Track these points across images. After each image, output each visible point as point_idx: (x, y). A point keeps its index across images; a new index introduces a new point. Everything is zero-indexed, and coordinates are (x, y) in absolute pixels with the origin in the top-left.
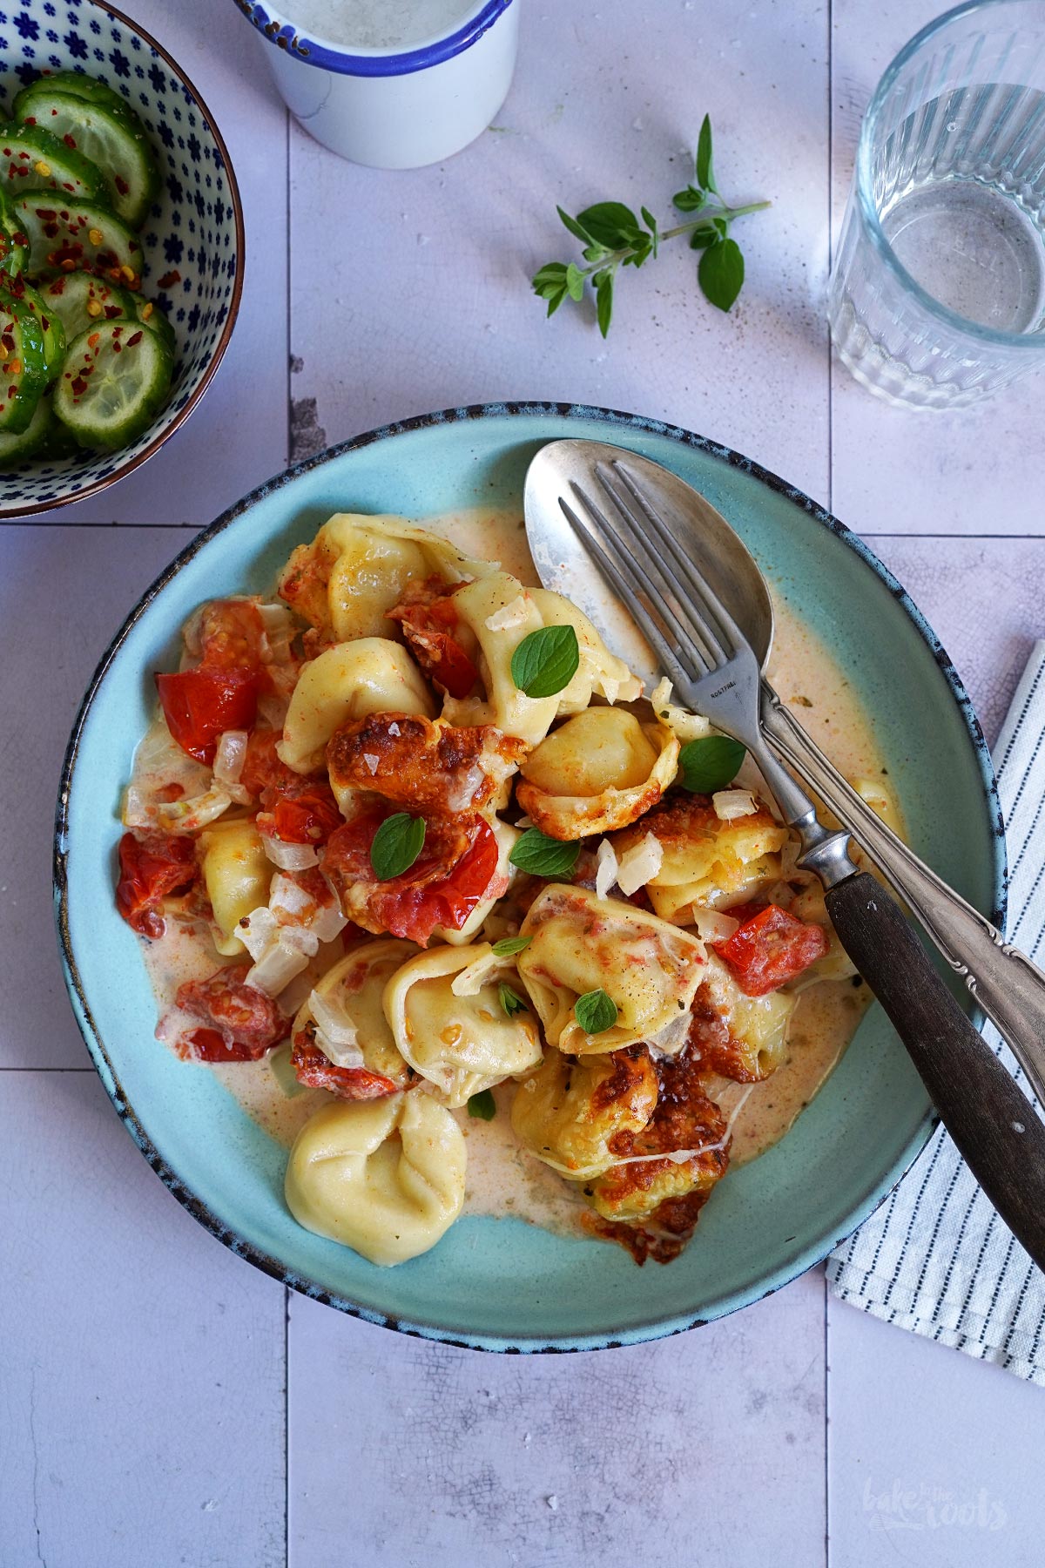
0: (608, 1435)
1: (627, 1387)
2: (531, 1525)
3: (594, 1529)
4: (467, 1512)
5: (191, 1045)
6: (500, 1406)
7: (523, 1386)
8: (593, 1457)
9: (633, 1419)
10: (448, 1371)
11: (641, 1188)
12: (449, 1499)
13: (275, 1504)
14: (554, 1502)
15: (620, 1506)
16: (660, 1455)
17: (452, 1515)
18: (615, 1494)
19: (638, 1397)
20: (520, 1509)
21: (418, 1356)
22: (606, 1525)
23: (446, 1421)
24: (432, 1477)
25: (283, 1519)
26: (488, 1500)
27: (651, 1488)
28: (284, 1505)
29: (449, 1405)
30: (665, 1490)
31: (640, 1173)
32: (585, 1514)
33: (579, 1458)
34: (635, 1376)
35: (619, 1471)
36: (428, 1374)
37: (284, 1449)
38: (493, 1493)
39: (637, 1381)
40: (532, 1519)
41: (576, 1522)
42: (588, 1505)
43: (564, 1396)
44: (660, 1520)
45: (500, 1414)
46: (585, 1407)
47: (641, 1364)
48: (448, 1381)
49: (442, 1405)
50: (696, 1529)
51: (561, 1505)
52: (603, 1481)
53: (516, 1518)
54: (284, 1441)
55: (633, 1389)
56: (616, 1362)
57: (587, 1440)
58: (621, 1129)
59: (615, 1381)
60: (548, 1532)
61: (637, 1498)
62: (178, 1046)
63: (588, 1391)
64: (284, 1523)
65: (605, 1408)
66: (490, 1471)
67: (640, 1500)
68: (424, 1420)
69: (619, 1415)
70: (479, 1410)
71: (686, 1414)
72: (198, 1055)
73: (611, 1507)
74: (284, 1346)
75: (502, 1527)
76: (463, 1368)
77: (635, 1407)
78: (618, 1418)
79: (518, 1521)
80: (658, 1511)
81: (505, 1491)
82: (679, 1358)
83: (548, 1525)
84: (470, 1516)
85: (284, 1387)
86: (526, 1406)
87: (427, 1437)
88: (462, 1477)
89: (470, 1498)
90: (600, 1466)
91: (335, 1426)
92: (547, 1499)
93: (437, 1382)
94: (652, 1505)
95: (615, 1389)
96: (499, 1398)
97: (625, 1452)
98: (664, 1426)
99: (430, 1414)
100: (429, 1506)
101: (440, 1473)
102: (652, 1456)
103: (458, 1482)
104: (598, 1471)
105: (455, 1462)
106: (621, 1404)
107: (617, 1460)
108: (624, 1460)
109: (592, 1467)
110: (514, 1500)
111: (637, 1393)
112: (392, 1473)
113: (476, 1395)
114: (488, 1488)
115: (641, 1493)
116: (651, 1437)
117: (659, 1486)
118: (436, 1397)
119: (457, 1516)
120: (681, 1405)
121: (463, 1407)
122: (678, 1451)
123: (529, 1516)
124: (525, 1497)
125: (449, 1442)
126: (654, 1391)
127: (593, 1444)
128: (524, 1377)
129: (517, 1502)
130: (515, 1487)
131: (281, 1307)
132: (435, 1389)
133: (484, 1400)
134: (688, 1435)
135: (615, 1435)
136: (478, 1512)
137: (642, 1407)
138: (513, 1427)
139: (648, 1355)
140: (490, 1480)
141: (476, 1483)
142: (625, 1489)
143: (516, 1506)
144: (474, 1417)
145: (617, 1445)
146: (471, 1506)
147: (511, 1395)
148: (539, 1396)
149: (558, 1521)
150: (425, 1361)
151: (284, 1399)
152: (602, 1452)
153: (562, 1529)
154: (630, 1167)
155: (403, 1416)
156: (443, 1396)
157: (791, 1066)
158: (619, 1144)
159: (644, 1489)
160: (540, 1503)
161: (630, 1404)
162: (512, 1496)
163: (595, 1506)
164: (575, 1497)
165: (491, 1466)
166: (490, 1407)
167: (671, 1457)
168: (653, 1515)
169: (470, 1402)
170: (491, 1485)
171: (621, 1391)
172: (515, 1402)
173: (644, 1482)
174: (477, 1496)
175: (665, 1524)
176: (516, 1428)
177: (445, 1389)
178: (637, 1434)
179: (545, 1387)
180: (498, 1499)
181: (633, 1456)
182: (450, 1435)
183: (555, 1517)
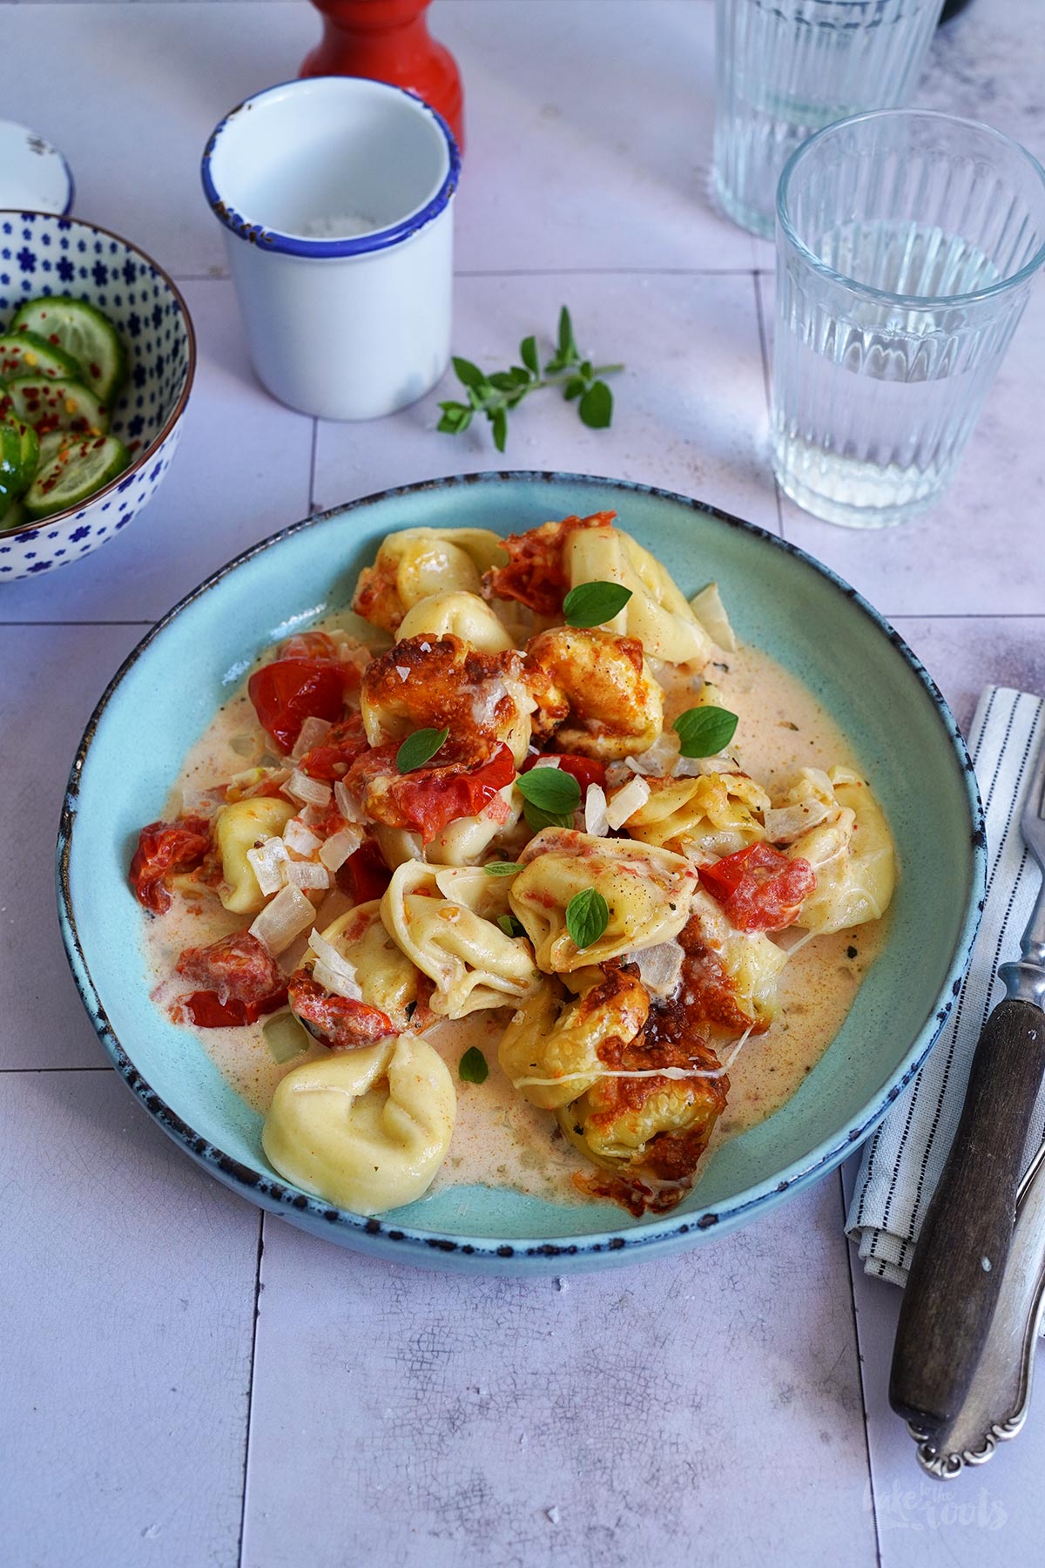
0: (616, 1434)
1: (635, 1380)
2: (528, 1544)
3: (603, 1547)
4: (453, 1530)
5: (185, 1009)
6: (492, 1404)
7: (518, 1381)
8: (600, 1461)
9: (644, 1416)
10: (433, 1367)
11: (634, 1108)
12: (432, 1515)
13: (229, 1528)
14: (555, 1514)
15: (632, 1518)
16: (676, 1457)
17: (436, 1534)
18: (627, 1505)
19: (648, 1391)
20: (515, 1525)
21: (401, 1351)
22: (617, 1542)
23: (431, 1423)
24: (413, 1488)
25: (237, 1545)
26: (478, 1515)
27: (668, 1496)
28: (238, 1530)
29: (434, 1404)
30: (684, 1499)
31: (631, 1091)
32: (591, 1529)
33: (583, 1461)
34: (644, 1368)
35: (630, 1478)
36: (411, 1370)
37: (243, 1462)
38: (484, 1506)
39: (647, 1373)
40: (530, 1537)
41: (581, 1539)
42: (594, 1518)
43: (565, 1391)
44: (680, 1534)
45: (492, 1414)
46: (589, 1404)
47: (650, 1354)
48: (434, 1377)
49: (426, 1405)
50: (723, 1545)
51: (563, 1519)
52: (611, 1489)
53: (509, 1536)
54: (244, 1452)
55: (642, 1382)
56: (622, 1353)
57: (592, 1440)
58: (611, 1034)
59: (622, 1375)
60: (547, 1553)
61: (652, 1509)
62: (171, 1009)
63: (592, 1385)
64: (237, 1551)
65: (611, 1403)
66: (481, 1480)
67: (656, 1511)
68: (405, 1422)
69: (628, 1411)
70: (469, 1409)
71: (703, 1410)
72: (191, 1019)
73: (623, 1520)
74: (251, 1343)
75: (494, 1547)
76: (450, 1363)
77: (646, 1404)
78: (627, 1416)
79: (513, 1540)
80: (677, 1524)
81: (498, 1503)
82: (692, 1348)
83: (547, 1543)
84: (457, 1535)
85: (248, 1390)
86: (521, 1403)
87: (408, 1442)
88: (448, 1487)
89: (457, 1513)
90: (608, 1471)
91: (304, 1432)
92: (546, 1512)
93: (421, 1378)
94: (670, 1517)
95: (622, 1383)
96: (491, 1395)
97: (636, 1455)
98: (679, 1422)
99: (412, 1415)
100: (409, 1524)
101: (422, 1484)
102: (667, 1458)
103: (444, 1493)
104: (606, 1477)
105: (440, 1470)
106: (629, 1399)
107: (627, 1463)
108: (635, 1463)
109: (599, 1473)
110: (509, 1513)
111: (646, 1386)
112: (367, 1486)
113: (465, 1393)
114: (478, 1500)
115: (657, 1503)
116: (665, 1436)
117: (677, 1494)
118: (420, 1395)
119: (441, 1535)
120: (697, 1399)
121: (450, 1407)
122: (696, 1453)
123: (526, 1533)
124: (521, 1509)
125: (434, 1447)
126: (667, 1384)
127: (599, 1446)
128: (519, 1371)
129: (512, 1516)
130: (510, 1499)
131: (250, 1301)
132: (419, 1387)
133: (474, 1398)
134: (708, 1434)
135: (624, 1435)
136: (467, 1529)
137: (653, 1402)
138: (507, 1428)
139: (658, 1344)
140: (480, 1490)
141: (464, 1495)
142: (638, 1500)
143: (511, 1521)
144: (462, 1417)
145: (626, 1446)
146: (459, 1523)
147: (505, 1392)
148: (536, 1392)
149: (560, 1538)
150: (408, 1356)
151: (247, 1402)
152: (609, 1455)
153: (566, 1548)
154: (622, 1082)
155: (381, 1418)
156: (427, 1394)
157: (787, 1032)
158: (609, 1051)
159: (660, 1498)
160: (539, 1517)
161: (640, 1399)
162: (506, 1510)
163: (604, 1519)
164: (579, 1509)
165: (482, 1473)
166: (481, 1406)
167: (689, 1460)
168: (671, 1530)
169: (459, 1400)
170: (482, 1496)
171: (629, 1385)
172: (509, 1399)
173: (659, 1489)
174: (465, 1511)
175: (685, 1539)
176: (511, 1428)
177: (430, 1386)
178: (650, 1434)
179: (543, 1382)
180: (490, 1513)
181: (645, 1459)
182: (435, 1438)
183: (557, 1533)
